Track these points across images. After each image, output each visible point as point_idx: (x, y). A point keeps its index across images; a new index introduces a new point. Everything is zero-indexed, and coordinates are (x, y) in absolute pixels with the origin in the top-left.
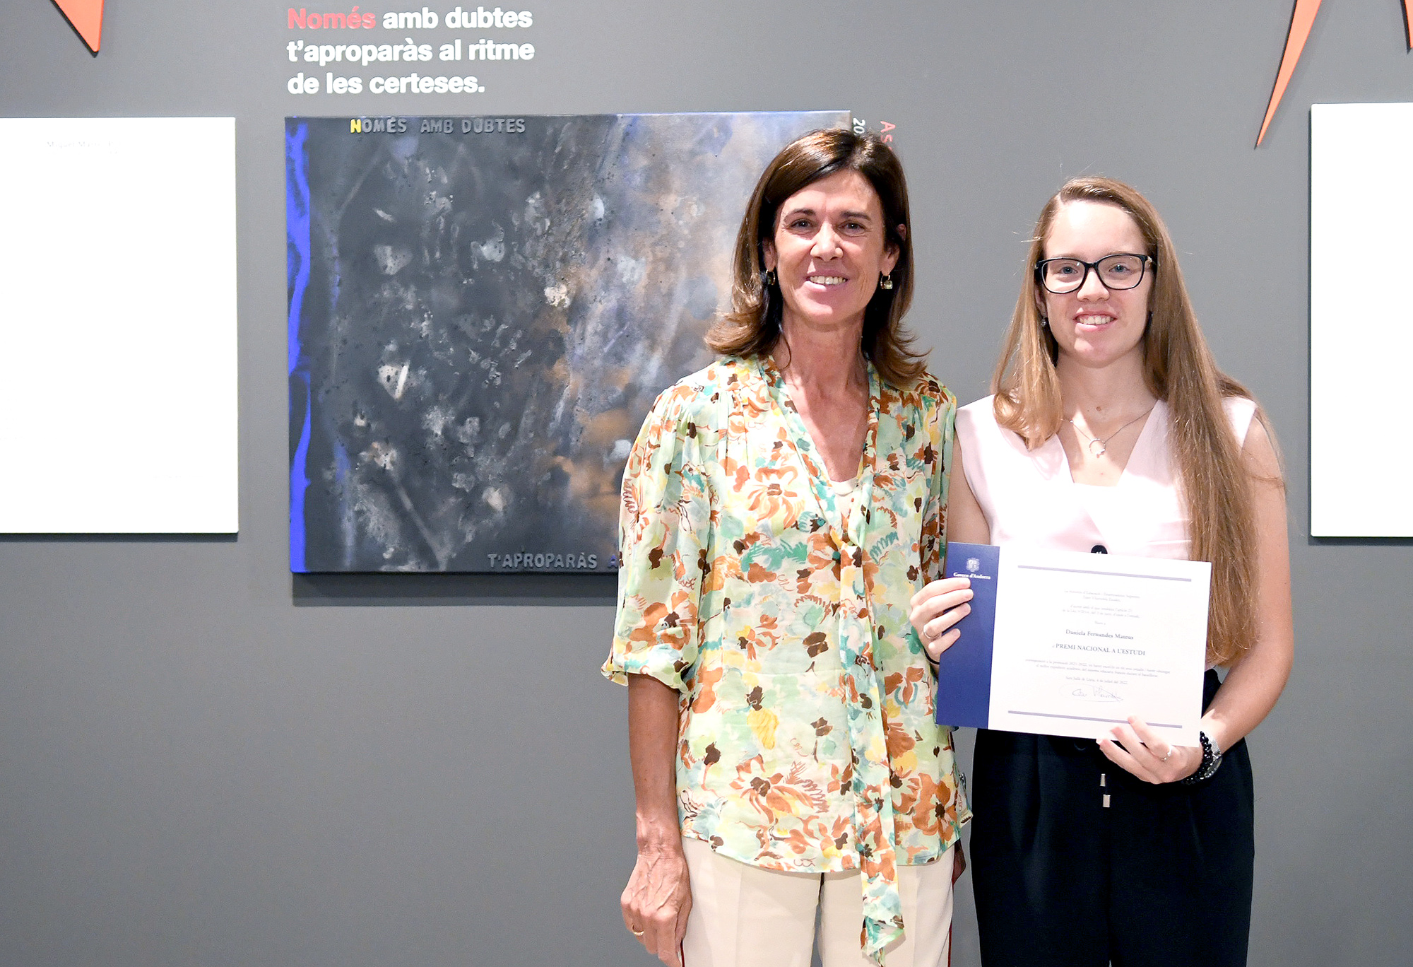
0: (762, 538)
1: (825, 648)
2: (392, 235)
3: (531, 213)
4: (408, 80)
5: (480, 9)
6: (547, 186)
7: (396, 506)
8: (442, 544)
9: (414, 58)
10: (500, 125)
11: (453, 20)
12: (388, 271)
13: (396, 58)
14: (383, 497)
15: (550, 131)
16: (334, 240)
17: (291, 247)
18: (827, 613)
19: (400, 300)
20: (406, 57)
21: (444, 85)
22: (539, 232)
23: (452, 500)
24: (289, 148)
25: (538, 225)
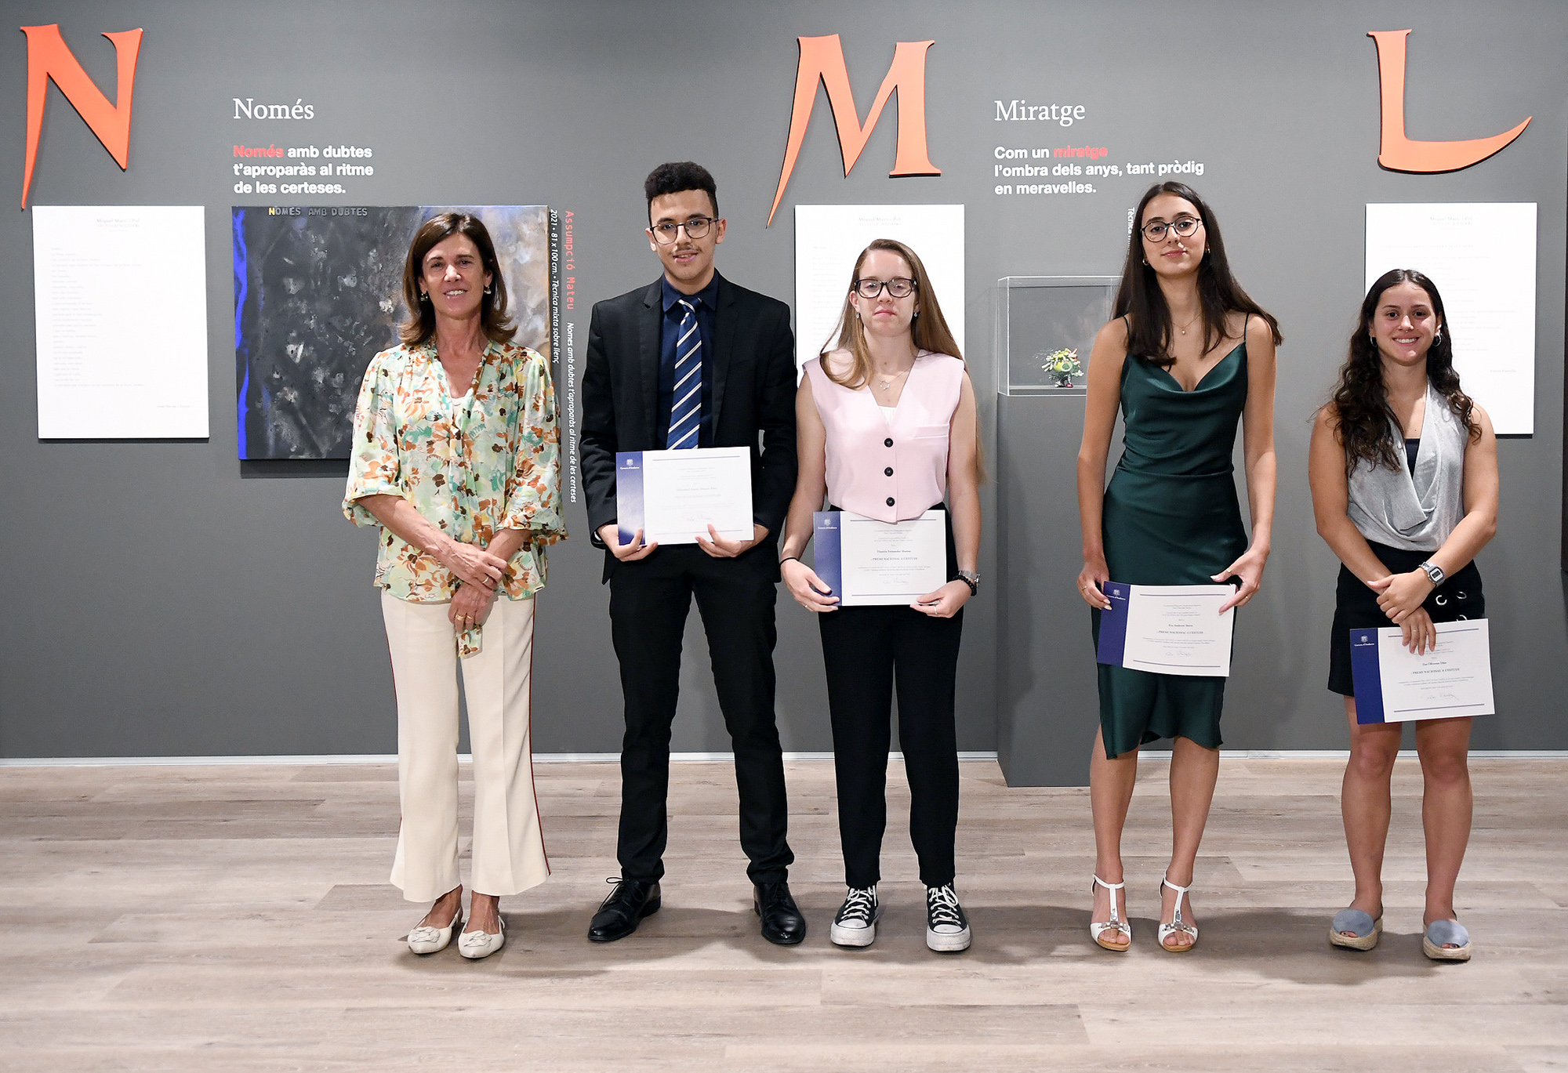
0: (409, 426)
1: (443, 483)
2: (294, 272)
3: (371, 260)
4: (302, 186)
6: (380, 245)
7: (297, 423)
8: (324, 444)
9: (306, 174)
10: (353, 211)
11: (328, 153)
12: (291, 292)
13: (296, 174)
14: (289, 418)
15: (381, 215)
16: (260, 275)
17: (236, 278)
18: (444, 464)
19: (298, 308)
20: (301, 173)
21: (322, 189)
22: (376, 271)
23: (329, 419)
24: (234, 224)
25: (375, 267)
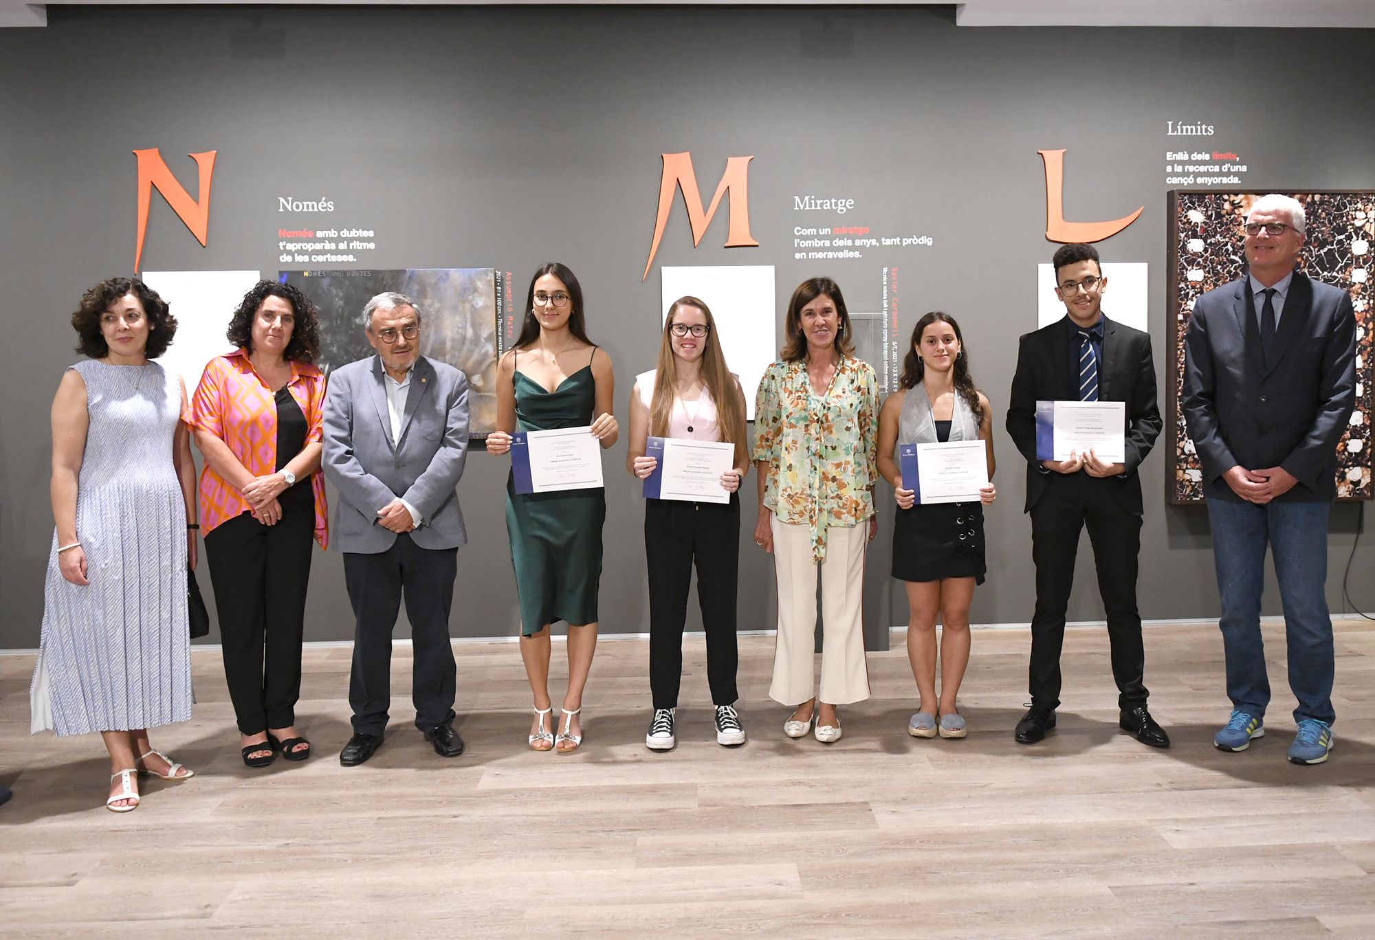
4: (326, 256)
5: (354, 230)
9: (329, 248)
10: (362, 272)
11: (343, 234)
13: (322, 248)
15: (381, 276)
20: (326, 248)
21: (340, 258)
